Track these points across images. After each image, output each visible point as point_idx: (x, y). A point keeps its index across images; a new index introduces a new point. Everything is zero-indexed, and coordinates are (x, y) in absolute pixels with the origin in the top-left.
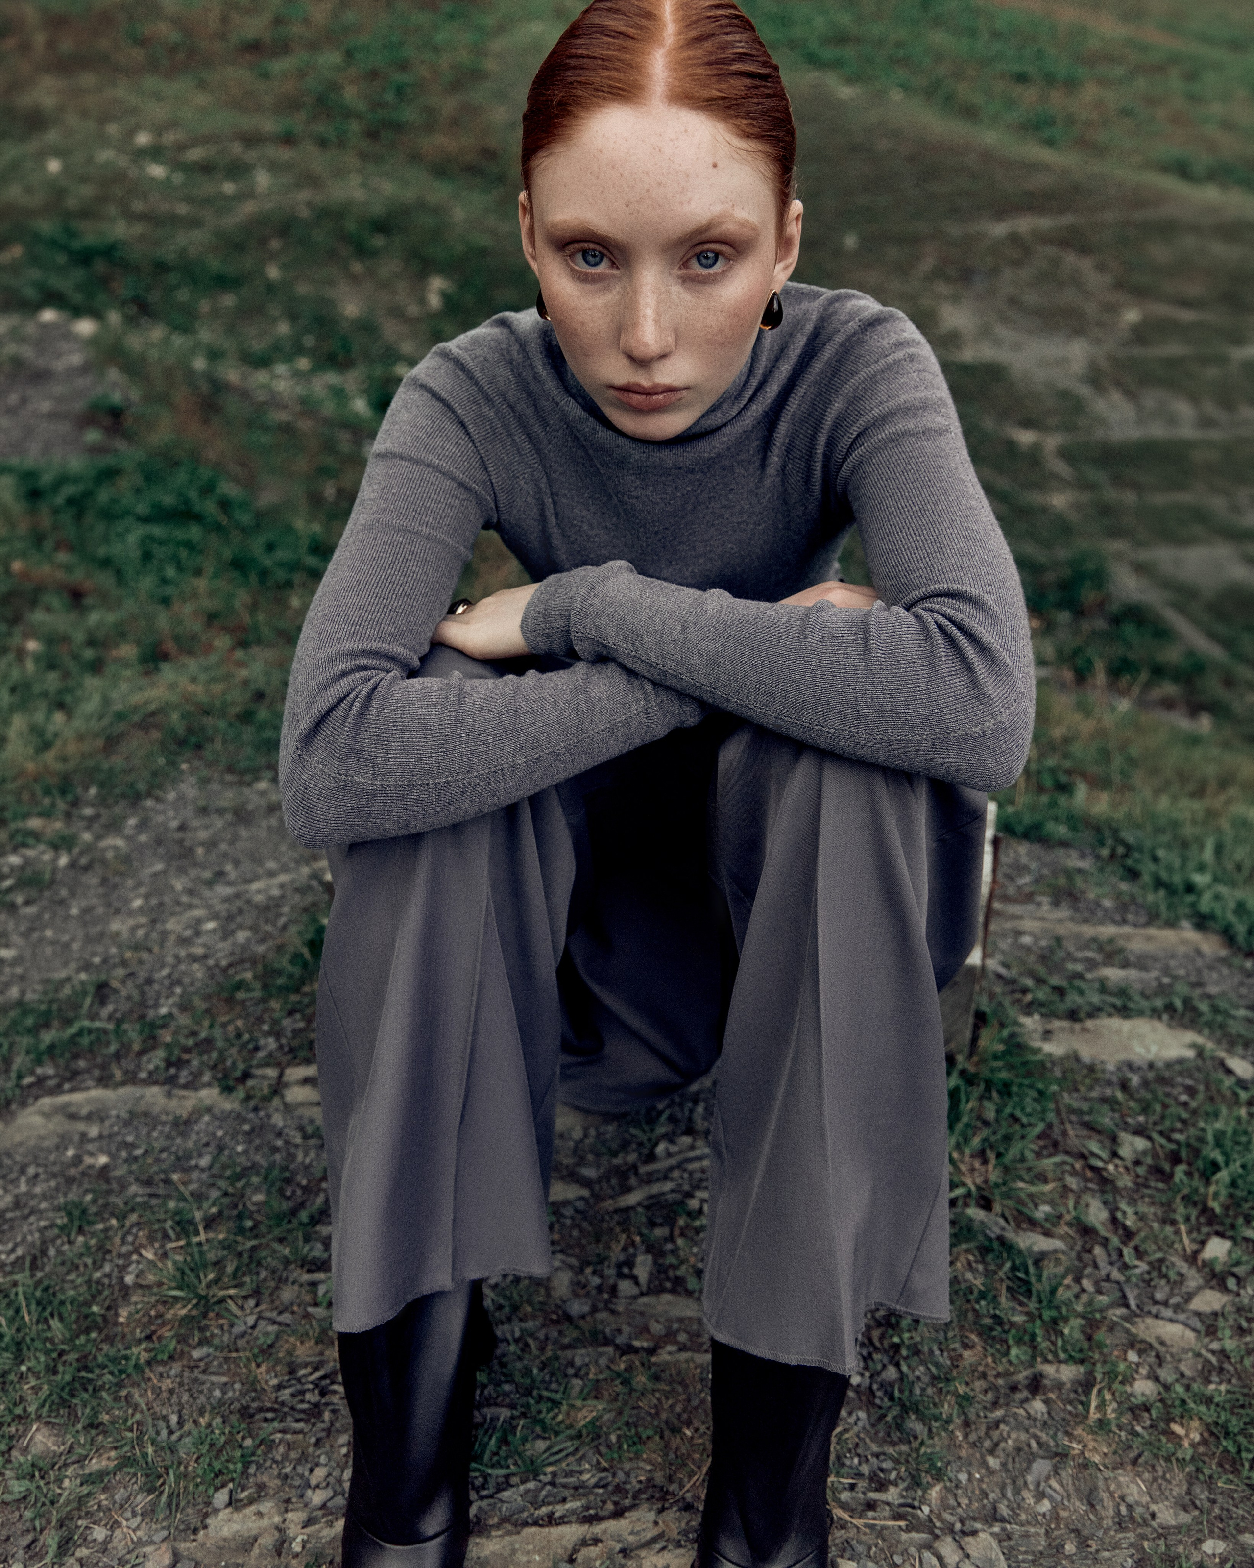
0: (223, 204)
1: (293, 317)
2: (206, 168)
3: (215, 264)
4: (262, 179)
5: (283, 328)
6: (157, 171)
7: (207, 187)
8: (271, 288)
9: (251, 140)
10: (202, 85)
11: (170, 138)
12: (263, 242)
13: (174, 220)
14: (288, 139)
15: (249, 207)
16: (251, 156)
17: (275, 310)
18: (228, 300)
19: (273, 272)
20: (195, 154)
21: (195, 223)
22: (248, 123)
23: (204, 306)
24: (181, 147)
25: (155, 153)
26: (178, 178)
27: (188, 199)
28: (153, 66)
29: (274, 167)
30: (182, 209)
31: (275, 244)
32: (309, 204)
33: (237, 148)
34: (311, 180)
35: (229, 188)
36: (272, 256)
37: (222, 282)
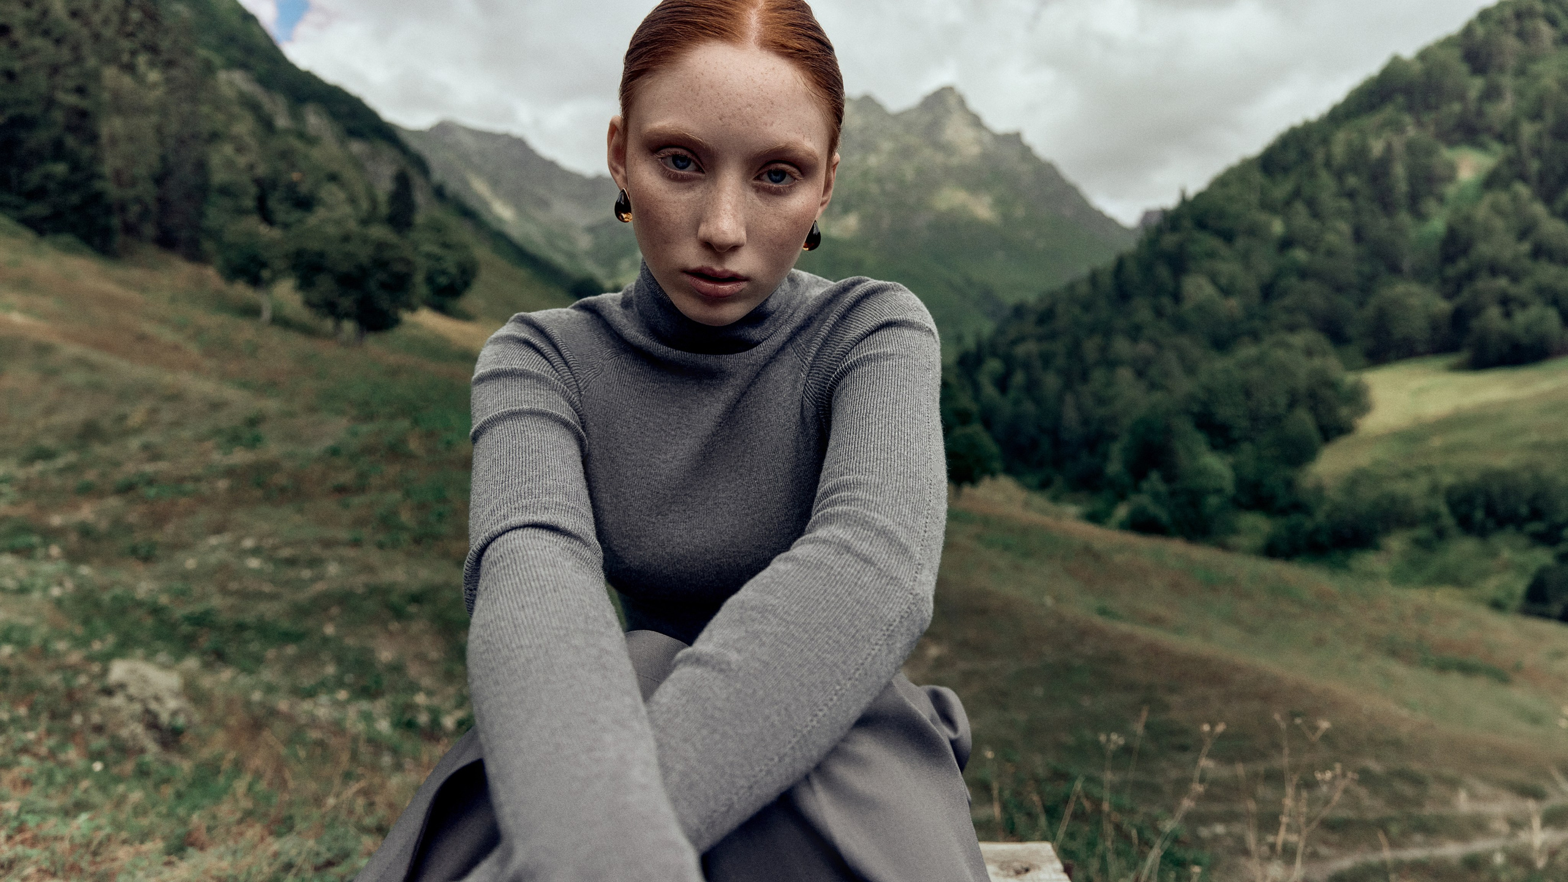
0: (301, 584)
1: (339, 660)
2: (292, 562)
3: (285, 624)
4: (333, 569)
5: (330, 670)
6: (254, 563)
7: (291, 573)
8: (326, 640)
9: (328, 544)
10: (300, 511)
11: (270, 542)
12: (326, 609)
13: (259, 596)
14: (356, 543)
15: (320, 587)
16: (326, 553)
17: (325, 656)
18: (291, 650)
19: (329, 630)
20: (286, 552)
21: (273, 597)
22: (330, 533)
23: (271, 653)
24: (275, 548)
25: (256, 552)
26: (270, 568)
27: (273, 581)
28: (268, 499)
29: (342, 561)
30: (267, 588)
31: (335, 611)
32: (366, 585)
33: (317, 550)
34: (369, 569)
35: (306, 574)
36: (331, 619)
37: (288, 637)
